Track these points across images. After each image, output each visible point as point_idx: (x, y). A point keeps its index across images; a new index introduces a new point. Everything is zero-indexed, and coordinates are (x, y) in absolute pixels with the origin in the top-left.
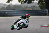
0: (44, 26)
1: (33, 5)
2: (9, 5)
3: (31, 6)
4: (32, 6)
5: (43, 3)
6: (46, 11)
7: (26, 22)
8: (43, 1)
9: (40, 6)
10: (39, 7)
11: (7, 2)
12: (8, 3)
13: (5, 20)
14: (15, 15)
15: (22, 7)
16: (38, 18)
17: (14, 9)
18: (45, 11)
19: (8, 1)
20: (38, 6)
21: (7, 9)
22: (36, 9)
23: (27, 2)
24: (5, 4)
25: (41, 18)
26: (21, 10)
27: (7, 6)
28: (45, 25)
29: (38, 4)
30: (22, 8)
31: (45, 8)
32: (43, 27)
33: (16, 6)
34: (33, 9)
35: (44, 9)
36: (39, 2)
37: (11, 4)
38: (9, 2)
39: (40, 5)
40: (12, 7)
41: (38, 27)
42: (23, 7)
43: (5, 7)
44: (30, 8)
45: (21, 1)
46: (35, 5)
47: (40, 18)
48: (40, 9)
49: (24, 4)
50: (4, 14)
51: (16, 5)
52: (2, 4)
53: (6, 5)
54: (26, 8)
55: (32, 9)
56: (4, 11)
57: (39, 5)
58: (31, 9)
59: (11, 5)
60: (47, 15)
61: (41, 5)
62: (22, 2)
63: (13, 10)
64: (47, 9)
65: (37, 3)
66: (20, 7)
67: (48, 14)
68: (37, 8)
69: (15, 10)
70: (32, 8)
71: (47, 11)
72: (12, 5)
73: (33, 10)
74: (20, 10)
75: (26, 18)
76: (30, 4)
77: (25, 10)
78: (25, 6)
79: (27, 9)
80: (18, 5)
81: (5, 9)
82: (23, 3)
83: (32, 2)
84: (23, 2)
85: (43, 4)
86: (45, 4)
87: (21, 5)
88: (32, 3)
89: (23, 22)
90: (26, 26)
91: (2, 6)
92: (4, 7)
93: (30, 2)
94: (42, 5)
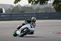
1: (46, 7)
2: (17, 7)
3: (44, 8)
4: (45, 8)
7: (31, 27)
8: (59, 2)
9: (55, 8)
12: (15, 4)
13: (12, 24)
15: (33, 9)
16: (53, 23)
17: (23, 11)
19: (16, 1)
20: (53, 7)
21: (14, 11)
22: (51, 11)
24: (11, 6)
30: (33, 10)
32: (60, 34)
34: (47, 11)
36: (54, 3)
37: (19, 5)
40: (20, 9)
41: (53, 33)
42: (34, 9)
43: (12, 9)
44: (42, 9)
45: (31, 1)
46: (49, 7)
47: (55, 23)
48: (56, 12)
49: (35, 5)
50: (10, 17)
51: (26, 6)
52: (8, 5)
53: (13, 6)
54: (38, 10)
55: (46, 11)
56: (11, 13)
58: (44, 12)
59: (19, 6)
61: (56, 6)
63: (22, 12)
65: (51, 3)
66: (30, 8)
69: (24, 12)
70: (45, 9)
72: (21, 6)
73: (46, 12)
74: (30, 12)
75: (31, 23)
76: (43, 5)
77: (37, 13)
78: (37, 8)
79: (39, 12)
80: (28, 6)
81: (12, 11)
87: (32, 7)
88: (46, 4)
90: (31, 32)
91: (9, 7)
92: (10, 8)
93: (44, 3)
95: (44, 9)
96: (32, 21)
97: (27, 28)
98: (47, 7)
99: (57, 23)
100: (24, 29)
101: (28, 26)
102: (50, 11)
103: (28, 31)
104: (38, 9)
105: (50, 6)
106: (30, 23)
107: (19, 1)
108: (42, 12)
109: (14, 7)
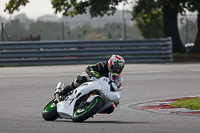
0: (158, 104)
1: (111, 22)
2: (16, 22)
3: (102, 26)
4: (107, 25)
5: (154, 12)
6: (167, 46)
8: (155, 6)
9: (140, 26)
10: (137, 30)
11: (8, 8)
12: (11, 12)
14: (39, 61)
15: (68, 28)
16: (134, 74)
17: (35, 35)
18: (161, 43)
19: (12, 3)
20: (132, 23)
22: (126, 37)
23: (88, 9)
25: (144, 74)
26: (62, 41)
27: (7, 24)
28: (161, 99)
29: (131, 17)
30: (69, 33)
31: (161, 32)
32: (155, 110)
33: (42, 25)
34: (113, 34)
35: (158, 37)
36: (137, 10)
37: (24, 15)
38: (16, 8)
39: (143, 22)
40: (27, 28)
41: (134, 107)
42: (72, 28)
44: (99, 30)
45: (63, 4)
46: (122, 21)
48: (142, 38)
49: (75, 17)
51: (45, 20)
53: (4, 19)
54: (85, 32)
55: (110, 36)
57: (138, 21)
58: (104, 38)
59: (21, 21)
60: (170, 62)
61: (144, 19)
62: (69, 7)
63: (31, 39)
64: (170, 38)
65: (128, 11)
67: (174, 58)
68: (128, 34)
69: (39, 38)
70: (108, 30)
71: (170, 43)
72: (28, 20)
73: (111, 40)
74: (59, 39)
78: (81, 25)
79: (87, 38)
80: (52, 20)
82: (71, 13)
83: (108, 9)
84: (72, 9)
85: (154, 17)
86: (161, 17)
87: (65, 21)
88: (110, 12)
89: (99, 88)
93: (102, 9)
94: (148, 20)
95: (104, 30)
96: (112, 67)
97: (96, 92)
98: (114, 24)
99: (147, 74)
100: (87, 96)
101: (101, 84)
102: (123, 36)
103: (101, 103)
104: (85, 30)
105: (125, 20)
106: (107, 76)
107: (24, 4)
108: (99, 40)
109: (5, 22)
